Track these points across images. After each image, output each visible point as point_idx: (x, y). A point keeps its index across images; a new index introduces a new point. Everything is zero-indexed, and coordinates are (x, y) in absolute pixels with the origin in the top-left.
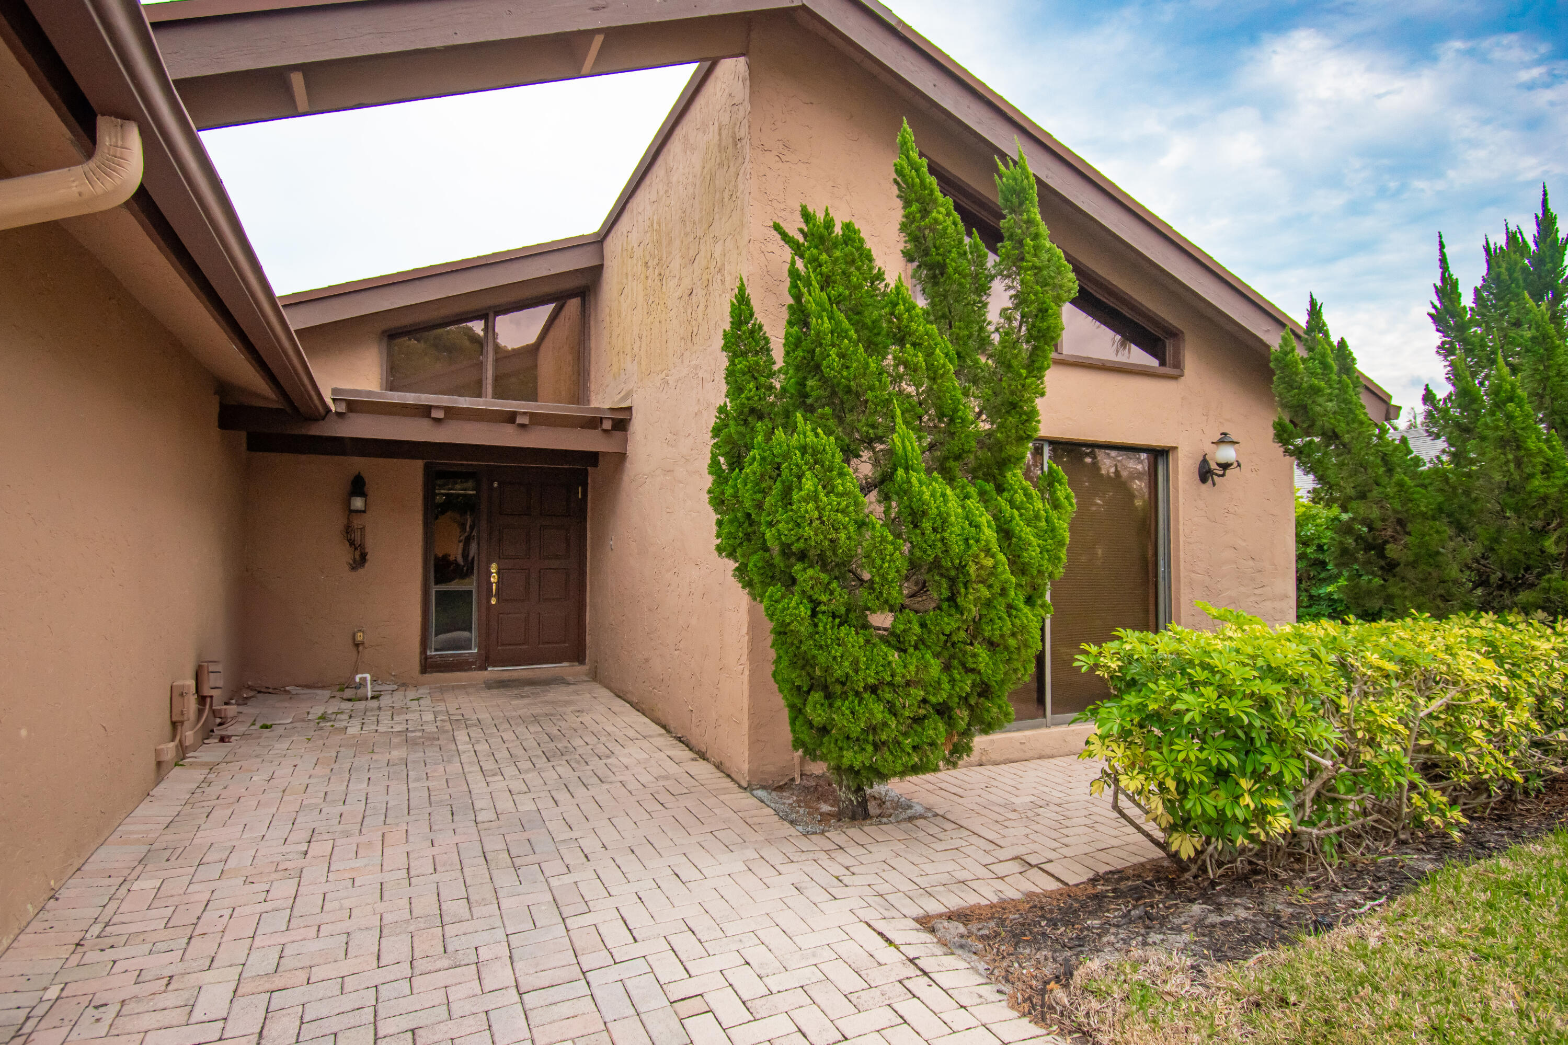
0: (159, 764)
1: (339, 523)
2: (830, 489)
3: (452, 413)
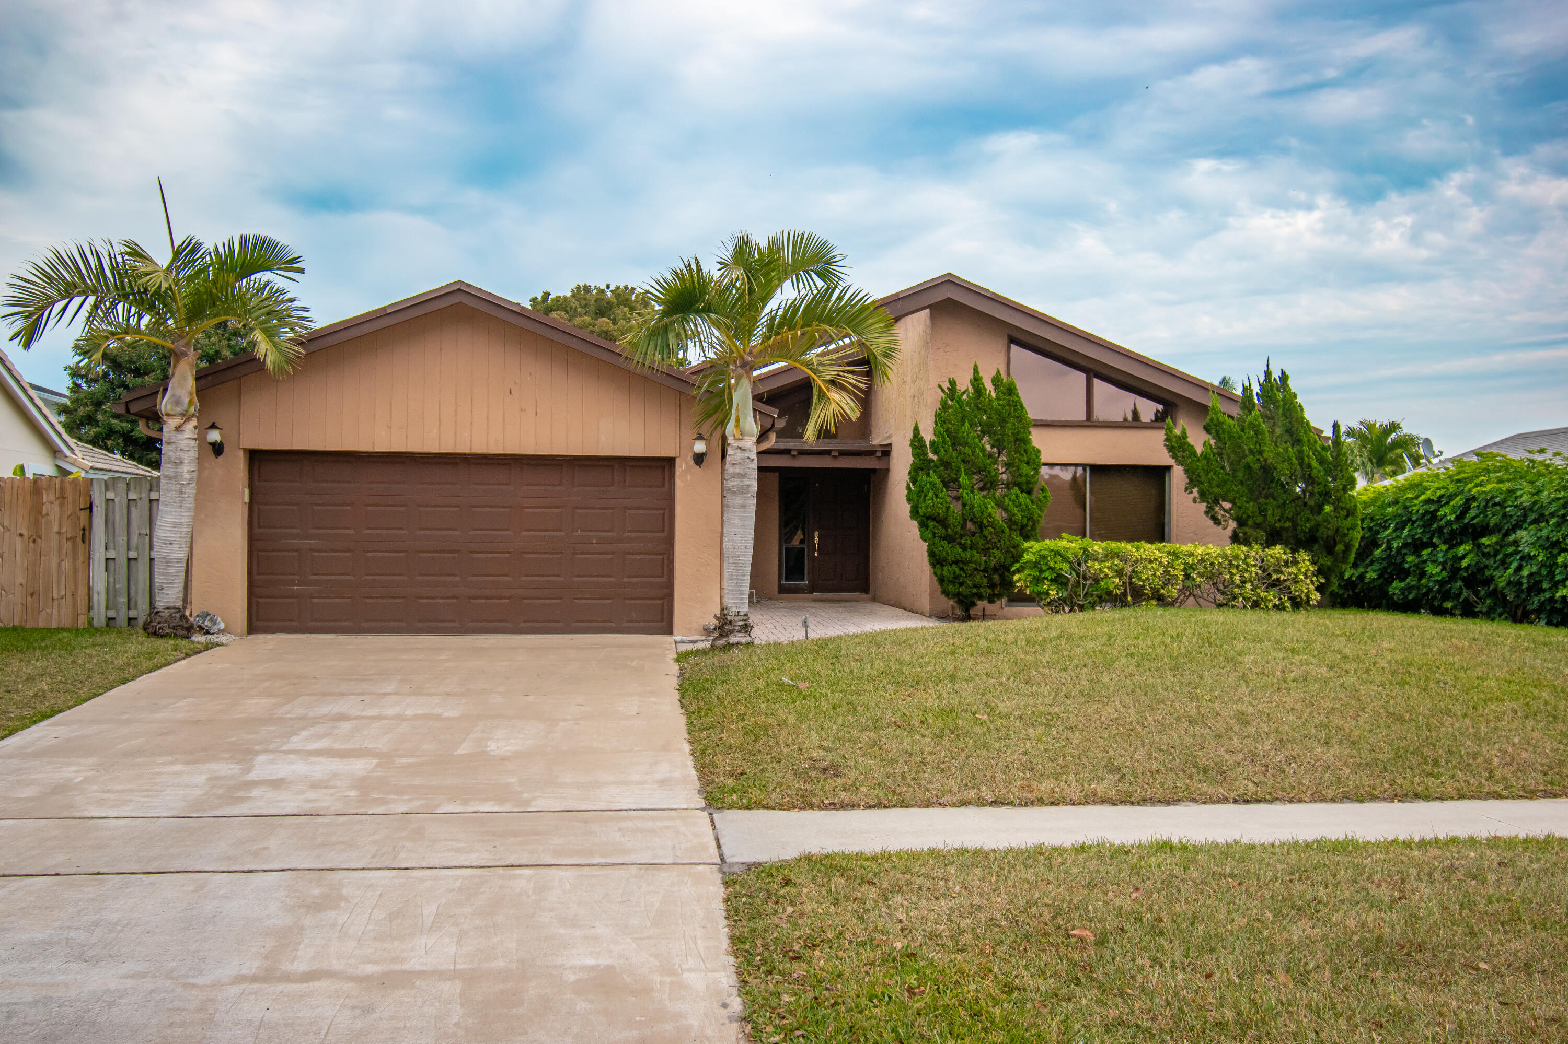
3: (801, 452)
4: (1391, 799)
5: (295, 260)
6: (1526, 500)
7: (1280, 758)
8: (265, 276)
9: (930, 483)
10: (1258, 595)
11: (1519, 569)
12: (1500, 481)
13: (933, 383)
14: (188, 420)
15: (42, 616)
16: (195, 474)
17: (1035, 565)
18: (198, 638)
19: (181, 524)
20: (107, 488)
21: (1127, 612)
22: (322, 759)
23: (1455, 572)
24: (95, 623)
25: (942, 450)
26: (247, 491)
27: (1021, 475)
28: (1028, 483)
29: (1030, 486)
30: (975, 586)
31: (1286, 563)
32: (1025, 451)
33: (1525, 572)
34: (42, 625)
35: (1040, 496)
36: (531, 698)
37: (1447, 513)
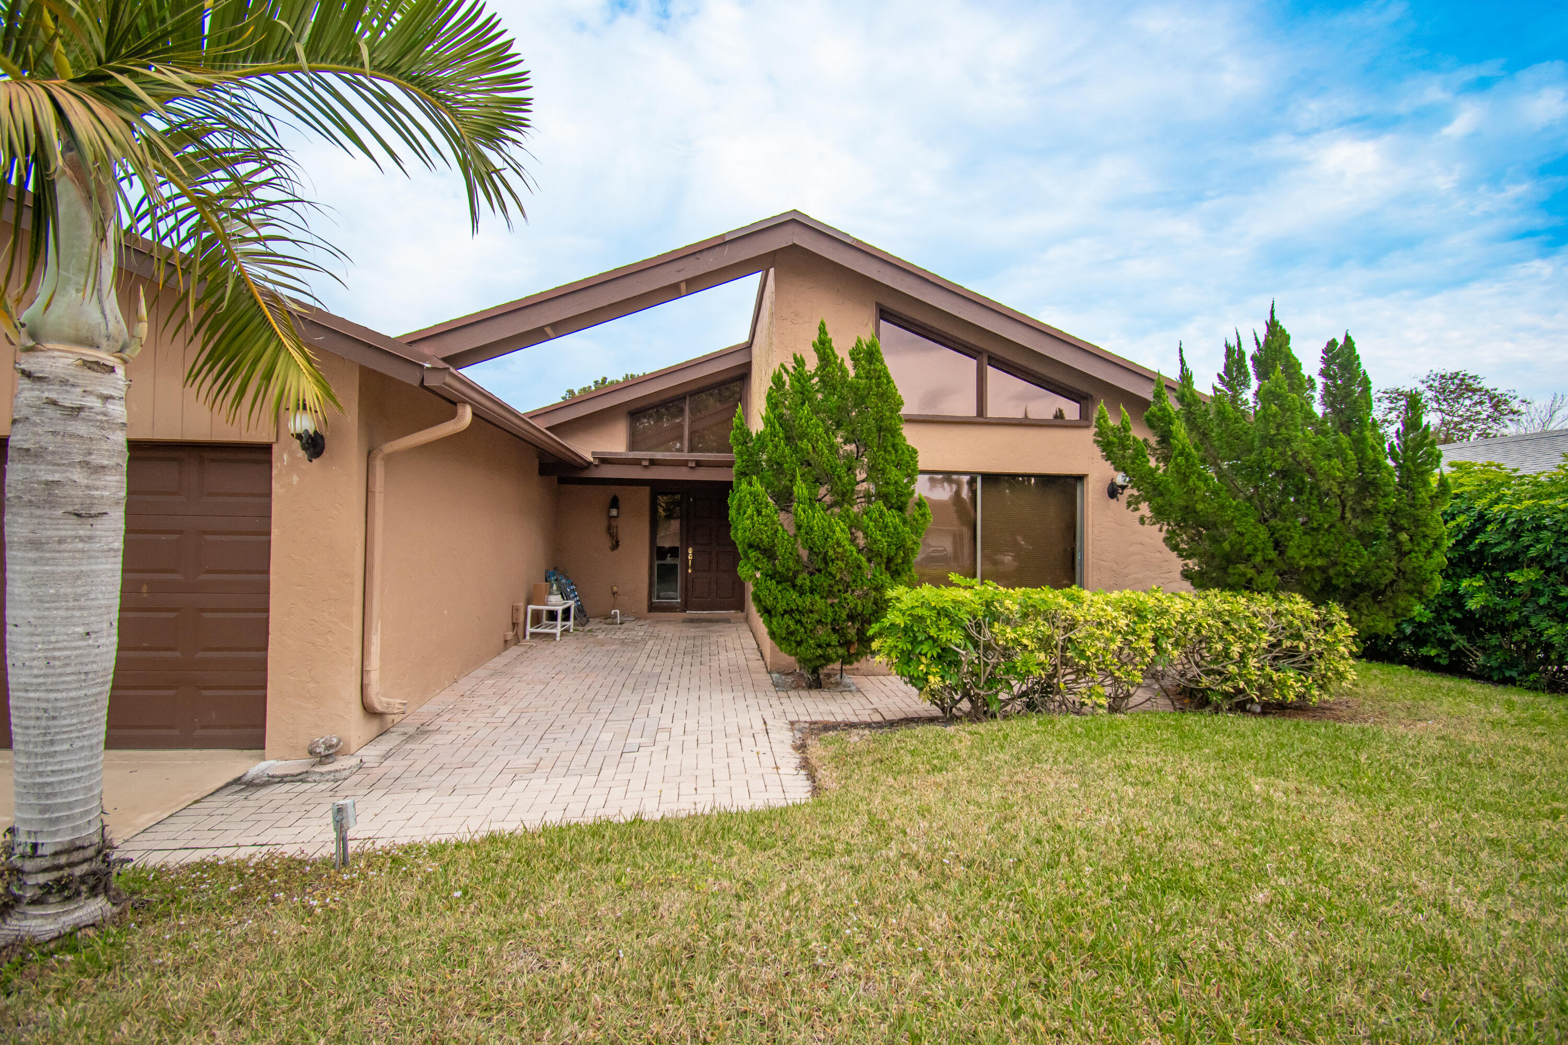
0: (506, 641)
1: (605, 523)
2: (759, 513)
3: (653, 462)
9: (750, 494)
25: (770, 444)
27: (887, 483)
28: (898, 495)
29: (903, 499)
30: (819, 646)
32: (894, 446)
35: (916, 514)
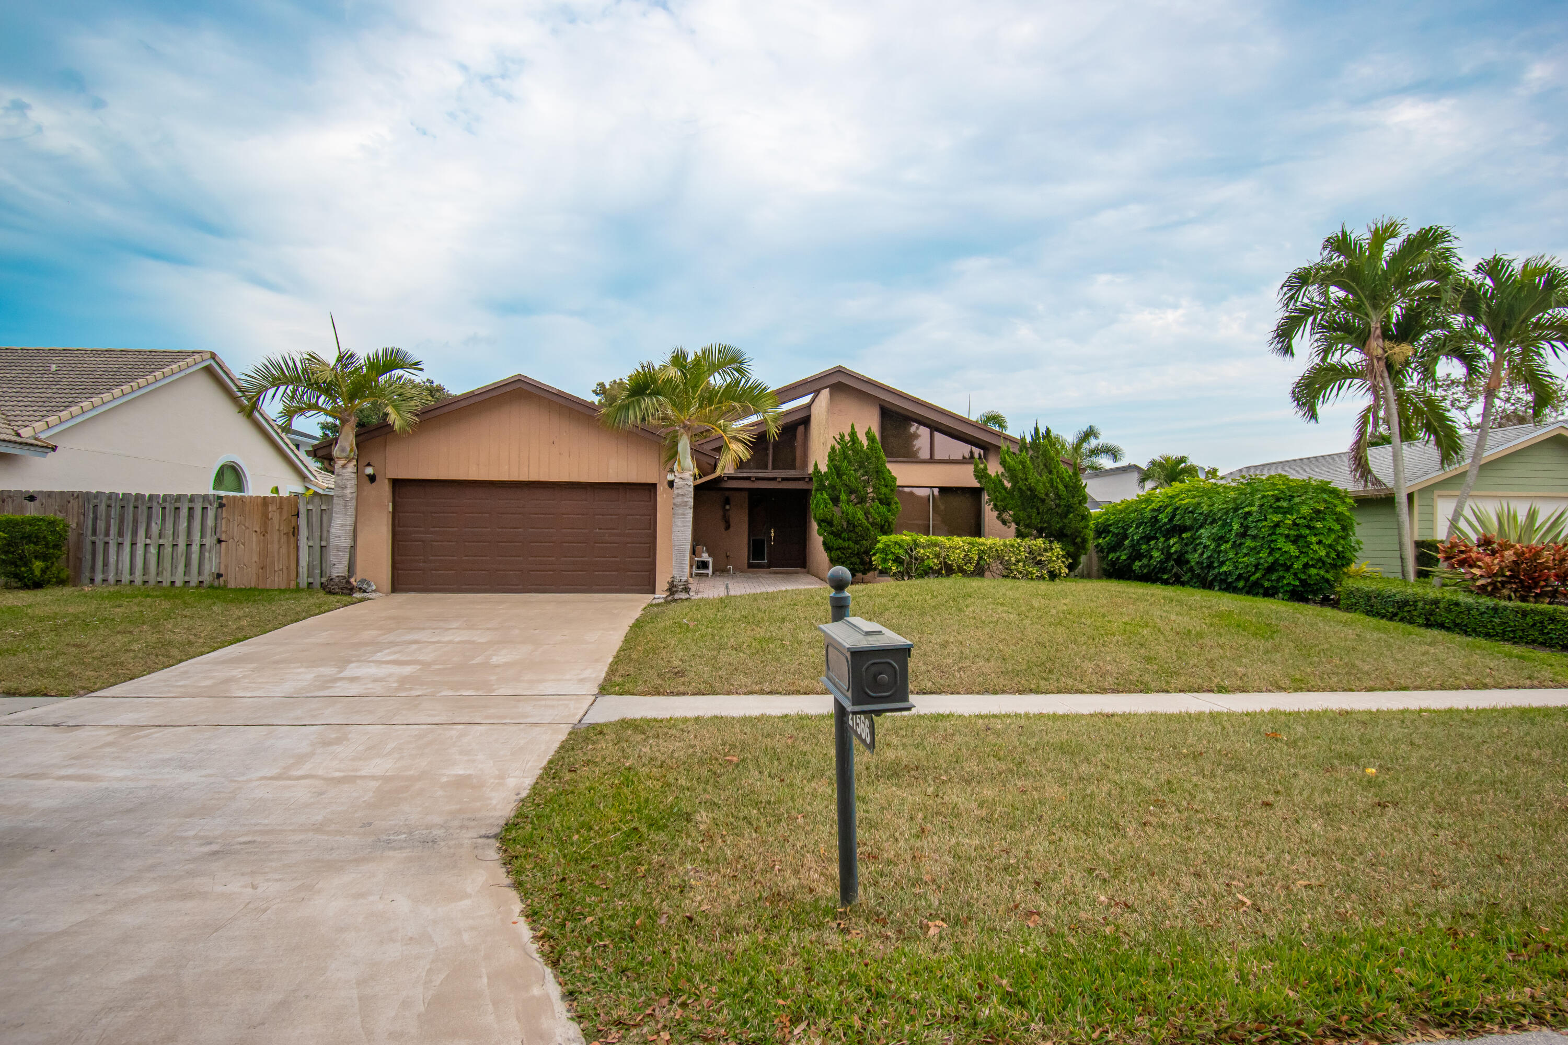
1: (722, 514)
3: (750, 479)
4: (1014, 693)
5: (418, 363)
6: (1205, 509)
7: (956, 668)
8: (398, 372)
9: (822, 499)
10: (1026, 570)
11: (1202, 554)
12: (1194, 497)
13: (831, 436)
14: (350, 461)
15: (269, 581)
16: (355, 495)
17: (883, 551)
18: (358, 595)
19: (345, 525)
20: (308, 503)
21: (941, 579)
22: (389, 666)
23: (1169, 556)
24: (301, 586)
25: (830, 478)
26: (391, 504)
27: (882, 494)
28: (887, 499)
29: (889, 501)
31: (1046, 550)
32: (886, 478)
33: (1205, 556)
34: (268, 586)
35: (894, 507)
36: (537, 632)
37: (1163, 518)
